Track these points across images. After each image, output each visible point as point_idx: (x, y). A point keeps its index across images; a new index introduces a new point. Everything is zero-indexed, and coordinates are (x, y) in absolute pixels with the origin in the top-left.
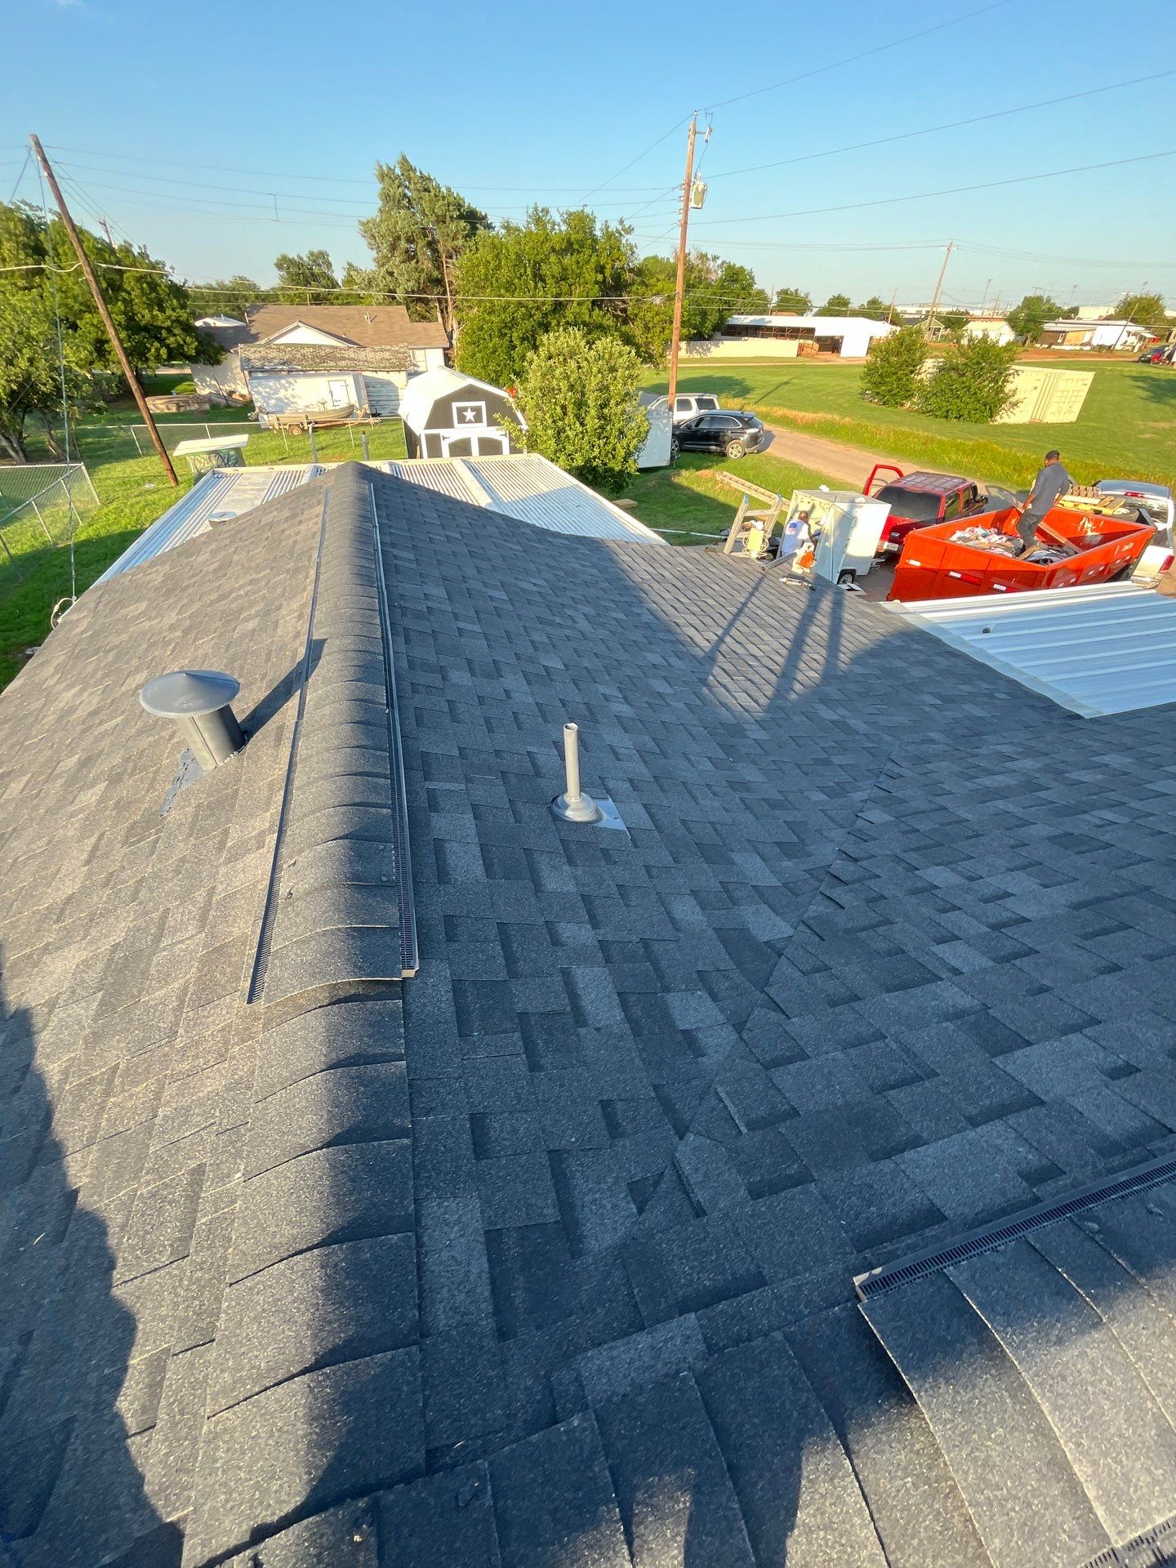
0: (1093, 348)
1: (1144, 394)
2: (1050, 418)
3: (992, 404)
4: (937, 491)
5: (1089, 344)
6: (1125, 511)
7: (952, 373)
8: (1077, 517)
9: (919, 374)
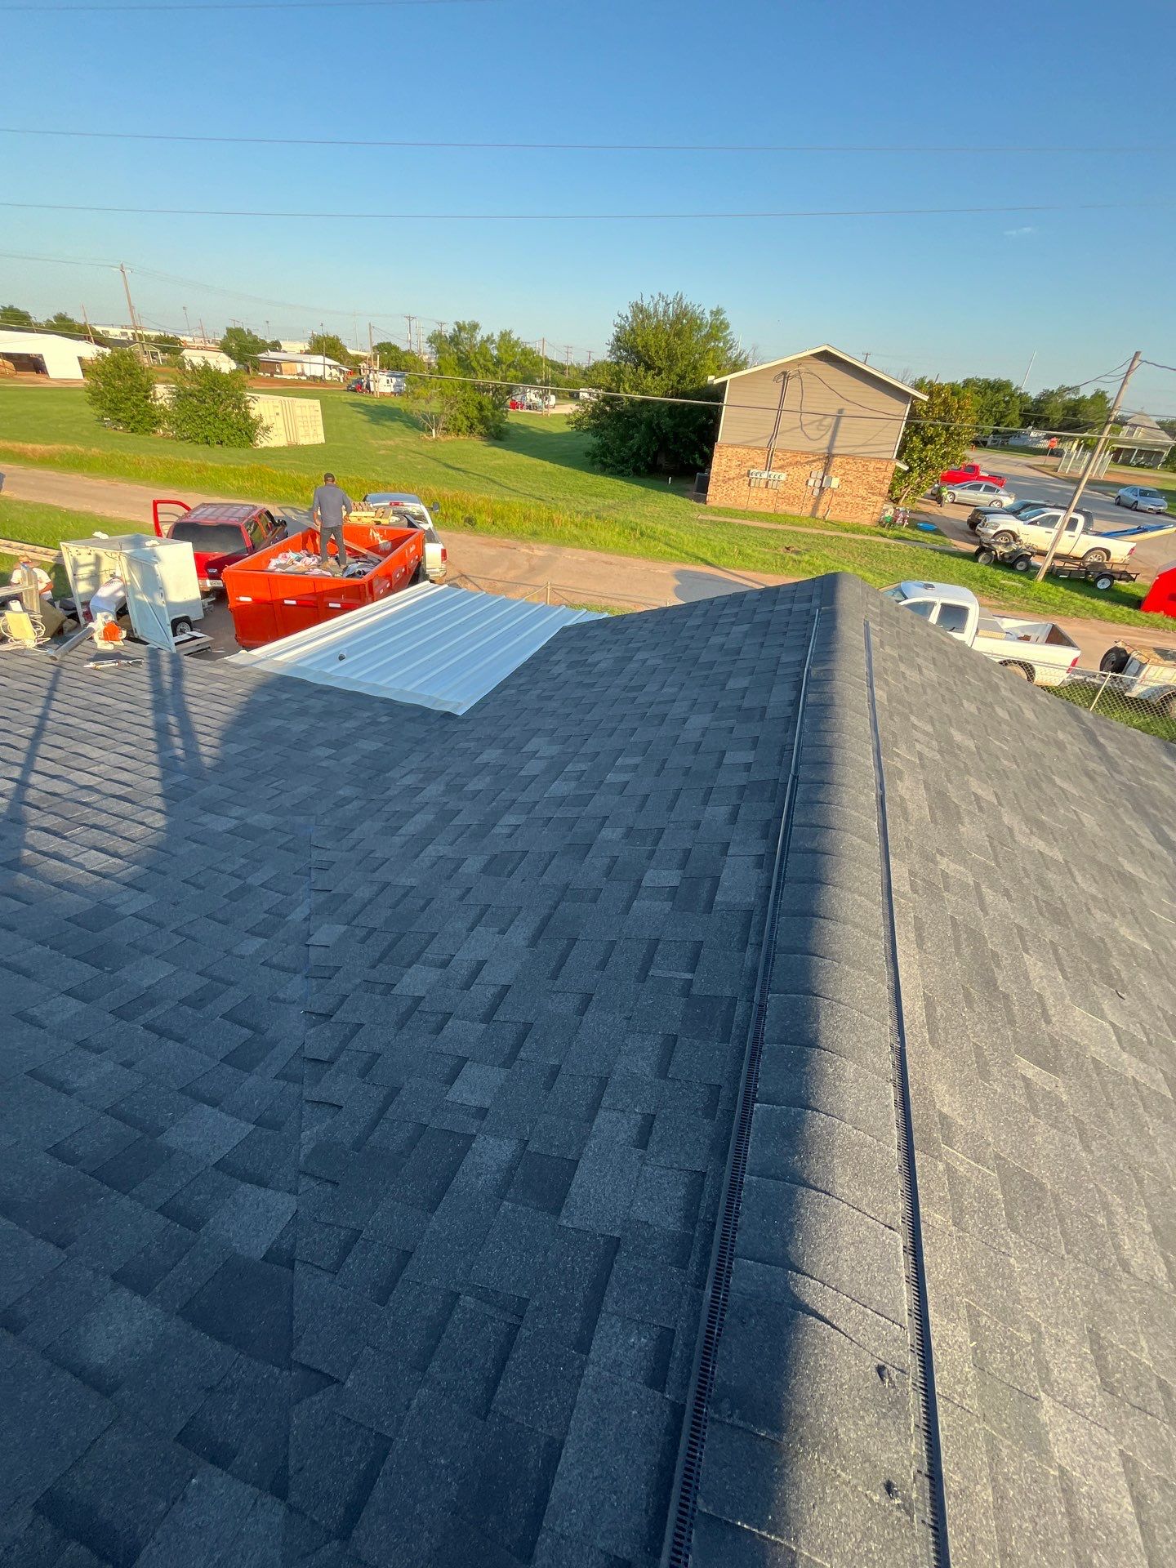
0: (308, 378)
1: (366, 418)
2: (304, 441)
3: (247, 430)
4: (233, 521)
5: (303, 374)
6: (395, 519)
7: (191, 399)
8: (365, 530)
9: (156, 400)
